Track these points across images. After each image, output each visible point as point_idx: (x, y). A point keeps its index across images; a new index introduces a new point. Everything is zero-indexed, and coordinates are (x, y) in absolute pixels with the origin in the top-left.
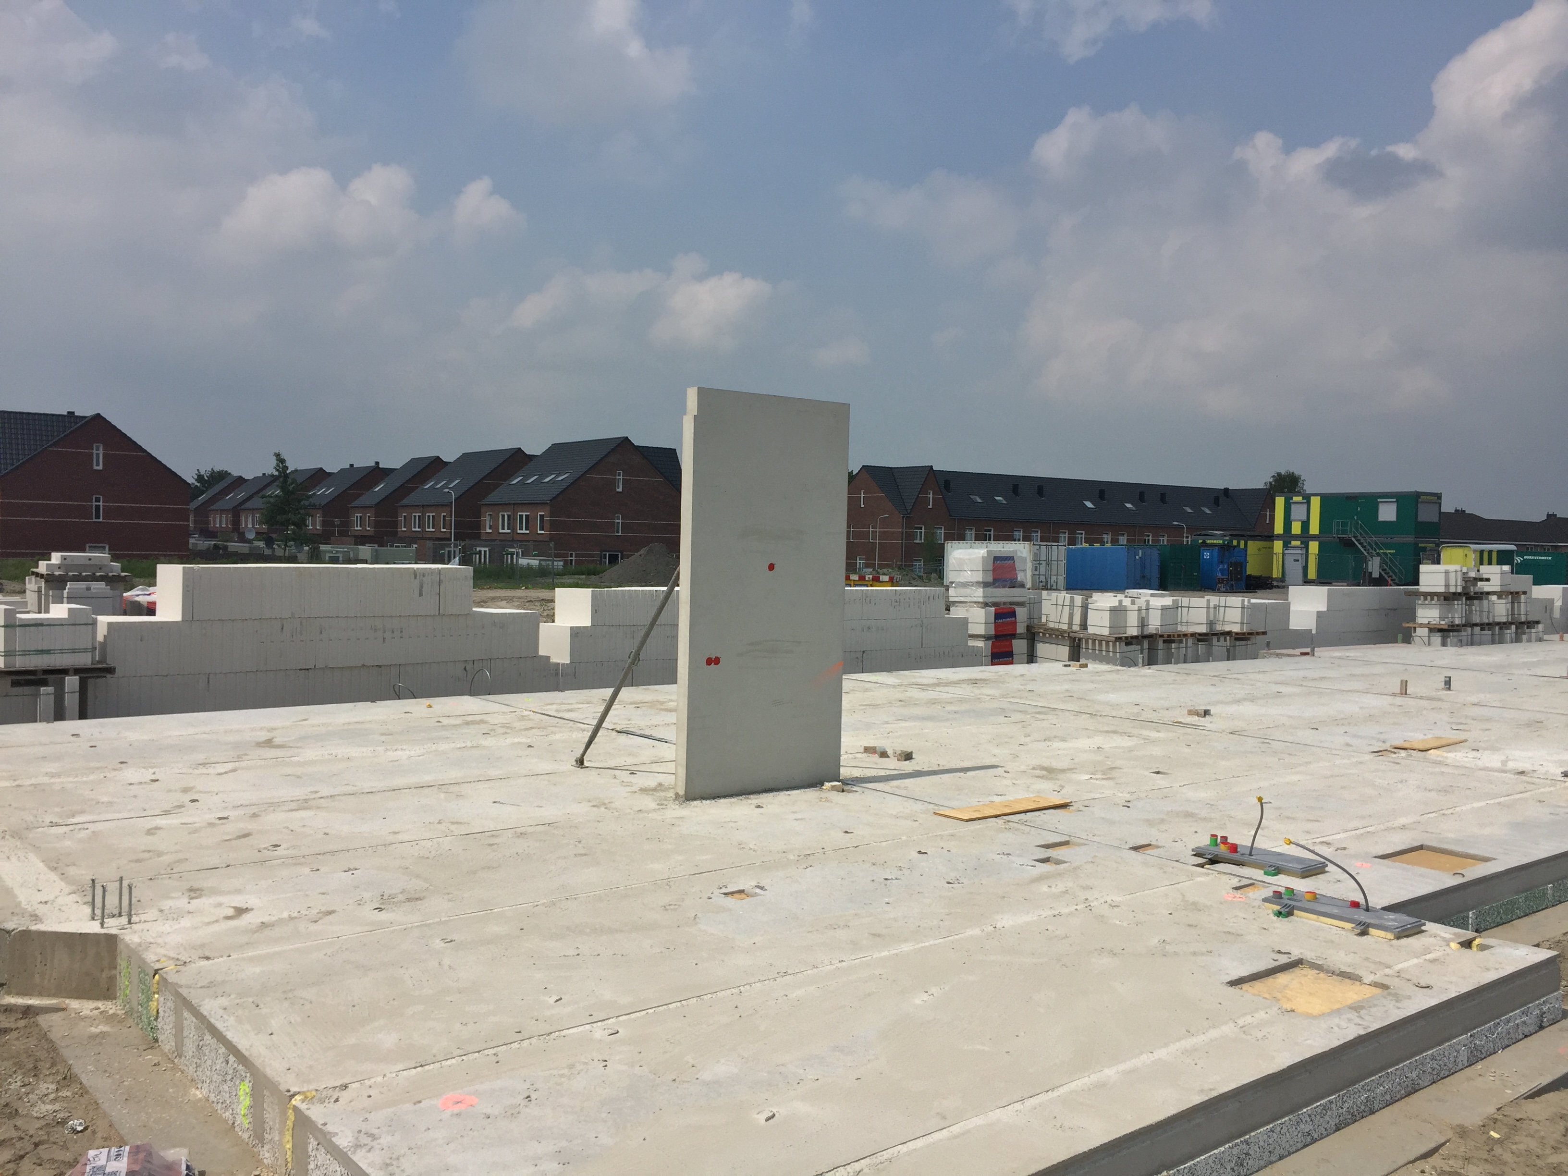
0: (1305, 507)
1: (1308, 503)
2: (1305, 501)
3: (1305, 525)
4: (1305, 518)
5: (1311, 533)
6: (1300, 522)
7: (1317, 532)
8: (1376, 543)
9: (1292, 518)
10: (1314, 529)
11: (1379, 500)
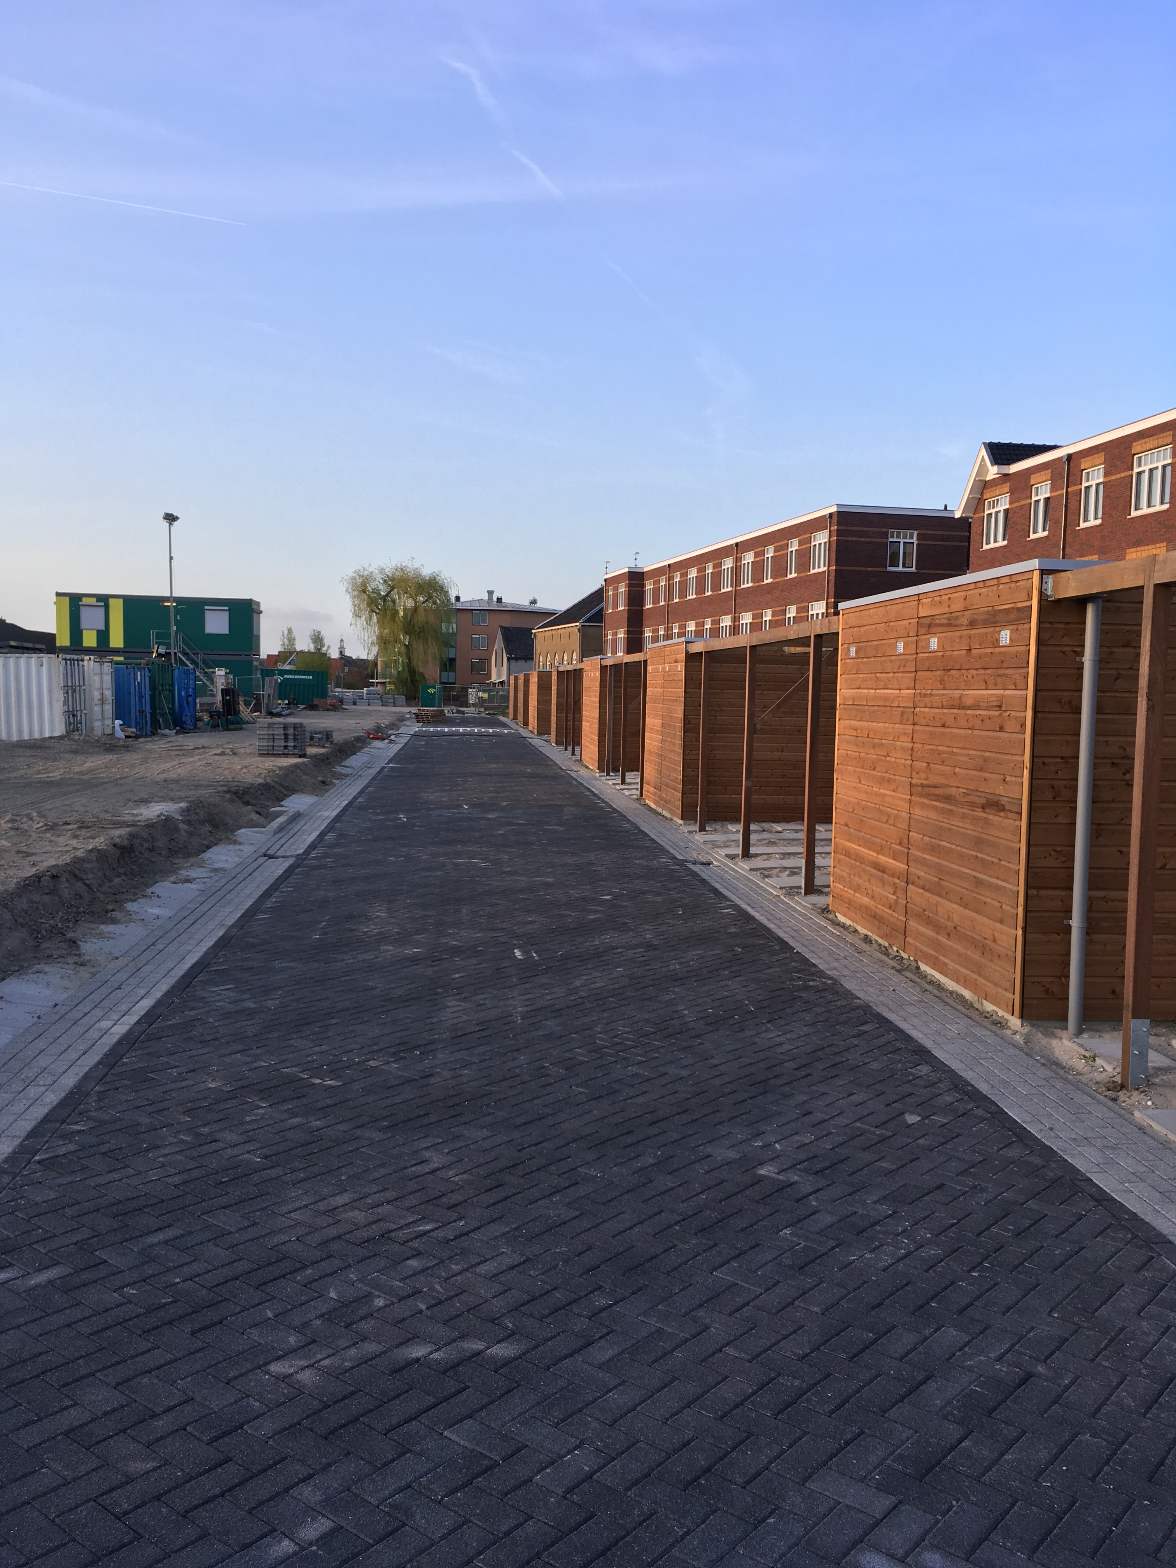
0: (103, 609)
1: (107, 607)
2: (103, 604)
3: (103, 635)
4: (103, 628)
5: (112, 645)
6: (95, 632)
7: (121, 644)
8: (204, 662)
9: (83, 626)
10: (117, 640)
11: (206, 607)
